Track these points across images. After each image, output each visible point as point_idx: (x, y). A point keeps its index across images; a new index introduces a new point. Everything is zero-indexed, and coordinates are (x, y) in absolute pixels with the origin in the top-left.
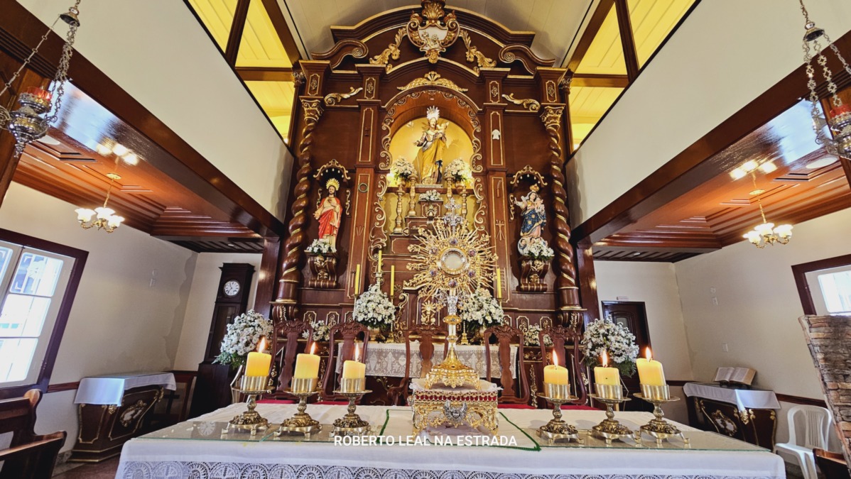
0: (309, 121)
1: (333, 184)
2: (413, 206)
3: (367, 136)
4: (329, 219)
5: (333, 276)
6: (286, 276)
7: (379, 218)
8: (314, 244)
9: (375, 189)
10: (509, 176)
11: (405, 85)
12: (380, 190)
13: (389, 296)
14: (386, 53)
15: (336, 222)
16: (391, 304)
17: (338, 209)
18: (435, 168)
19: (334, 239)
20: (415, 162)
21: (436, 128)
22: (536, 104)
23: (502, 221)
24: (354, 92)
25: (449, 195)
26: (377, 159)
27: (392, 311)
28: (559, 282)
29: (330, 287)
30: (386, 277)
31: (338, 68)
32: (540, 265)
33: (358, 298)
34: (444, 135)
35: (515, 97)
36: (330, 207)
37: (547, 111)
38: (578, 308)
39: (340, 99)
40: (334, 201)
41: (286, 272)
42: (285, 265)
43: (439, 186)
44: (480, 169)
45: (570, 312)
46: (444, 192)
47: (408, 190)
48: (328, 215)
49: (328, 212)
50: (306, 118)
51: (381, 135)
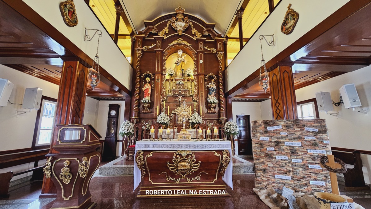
0: (139, 57)
1: (148, 79)
2: (174, 85)
3: (158, 62)
4: (148, 91)
5: (149, 109)
6: (135, 110)
7: (163, 90)
8: (144, 99)
9: (162, 80)
10: (205, 76)
11: (171, 43)
12: (163, 81)
13: (167, 115)
14: (164, 31)
15: (150, 92)
16: (168, 118)
17: (150, 88)
18: (181, 72)
19: (149, 97)
20: (174, 69)
21: (181, 57)
22: (215, 50)
23: (203, 91)
24: (153, 45)
25: (186, 82)
26: (162, 70)
27: (169, 120)
28: (220, 110)
29: (149, 113)
30: (167, 110)
31: (147, 37)
32: (214, 105)
33: (158, 116)
34: (184, 60)
35: (208, 48)
36: (147, 87)
37: (218, 54)
38: (225, 118)
39: (148, 48)
40: (149, 85)
41: (135, 108)
42: (134, 106)
43: (183, 78)
44: (196, 73)
45: (222, 119)
46: (184, 80)
47: (172, 80)
48: (147, 90)
49: (147, 89)
50: (138, 56)
51: (163, 61)
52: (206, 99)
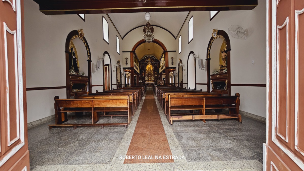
1: (143, 71)
6: (141, 78)
10: (155, 70)
14: (146, 61)
18: (150, 69)
19: (144, 75)
20: (148, 69)
24: (144, 64)
25: (151, 72)
31: (142, 62)
32: (156, 77)
34: (150, 66)
35: (155, 64)
36: (143, 73)
47: (148, 71)
51: (146, 68)
52: (155, 75)
